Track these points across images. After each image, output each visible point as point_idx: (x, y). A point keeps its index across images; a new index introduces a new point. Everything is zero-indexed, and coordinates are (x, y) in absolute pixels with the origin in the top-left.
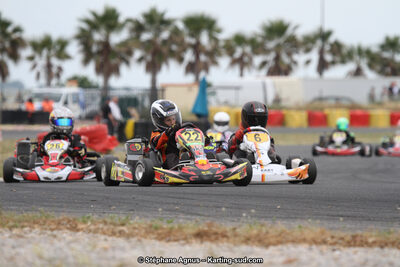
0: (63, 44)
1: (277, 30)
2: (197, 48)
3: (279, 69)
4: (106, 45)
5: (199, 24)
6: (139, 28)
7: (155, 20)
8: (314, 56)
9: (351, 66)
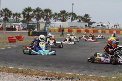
0: (20, 14)
1: (63, 12)
2: (47, 16)
3: (64, 20)
4: (28, 14)
5: (47, 11)
6: (35, 11)
7: (38, 10)
8: (71, 18)
9: (78, 20)
